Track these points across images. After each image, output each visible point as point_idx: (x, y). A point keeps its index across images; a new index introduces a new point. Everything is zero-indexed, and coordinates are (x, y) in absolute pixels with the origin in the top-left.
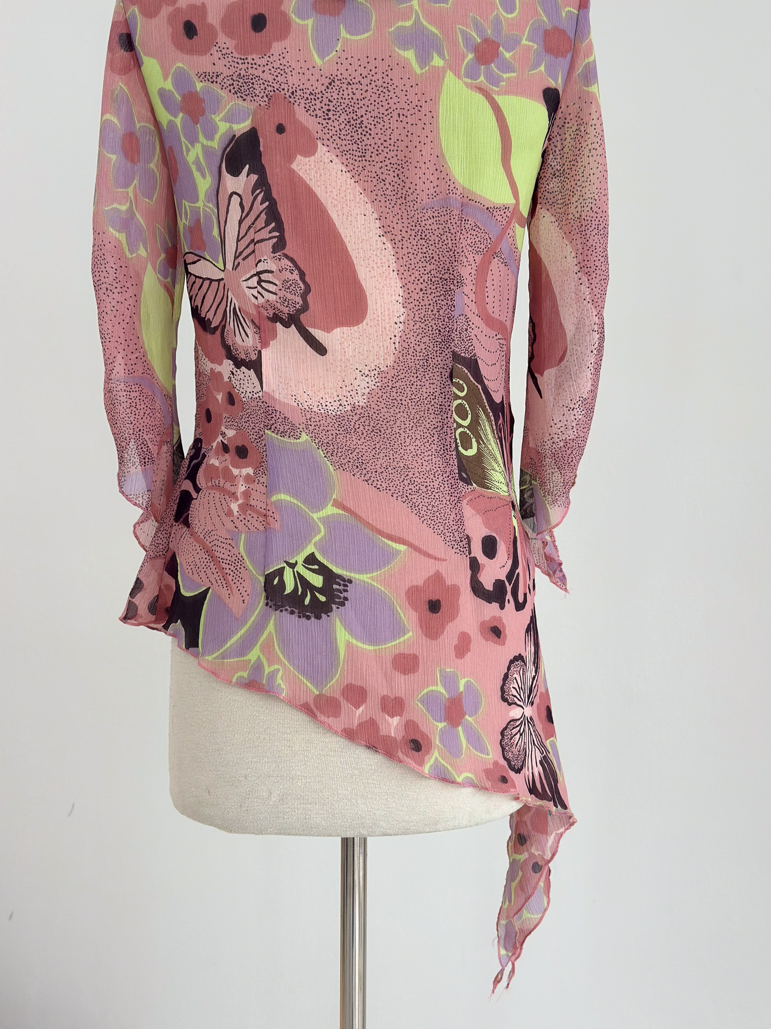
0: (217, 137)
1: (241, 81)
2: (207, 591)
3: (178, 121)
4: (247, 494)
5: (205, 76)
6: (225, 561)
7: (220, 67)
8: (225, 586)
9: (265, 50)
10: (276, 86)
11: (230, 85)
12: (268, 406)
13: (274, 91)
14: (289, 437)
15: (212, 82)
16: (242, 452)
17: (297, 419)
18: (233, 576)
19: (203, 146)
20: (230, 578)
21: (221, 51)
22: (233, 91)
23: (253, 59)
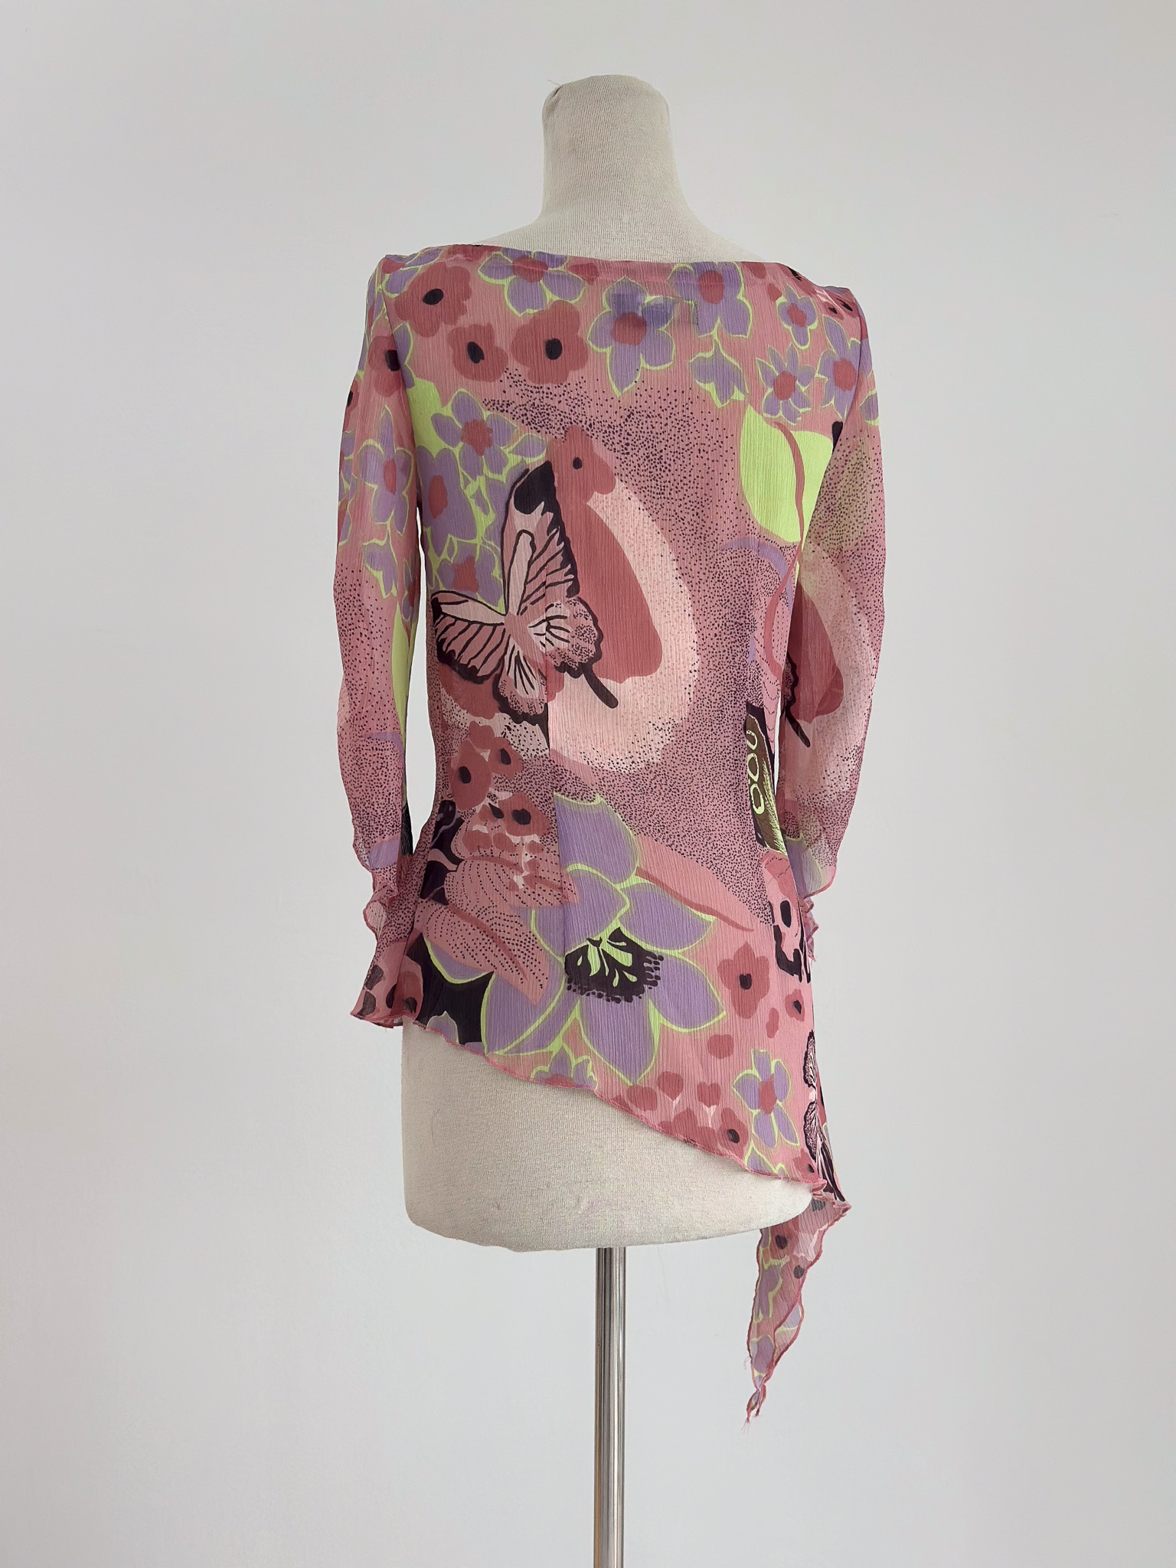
0: (506, 470)
1: (536, 411)
2: (489, 976)
3: (457, 451)
4: (533, 865)
5: (494, 404)
6: (512, 941)
7: (511, 395)
8: (514, 969)
9: (561, 379)
10: (574, 418)
11: (522, 415)
12: (557, 766)
13: (571, 423)
14: (582, 799)
15: (502, 411)
16: (522, 817)
17: (590, 780)
18: (524, 958)
19: (487, 478)
20: (521, 960)
21: (512, 378)
22: (526, 422)
23: (549, 389)
